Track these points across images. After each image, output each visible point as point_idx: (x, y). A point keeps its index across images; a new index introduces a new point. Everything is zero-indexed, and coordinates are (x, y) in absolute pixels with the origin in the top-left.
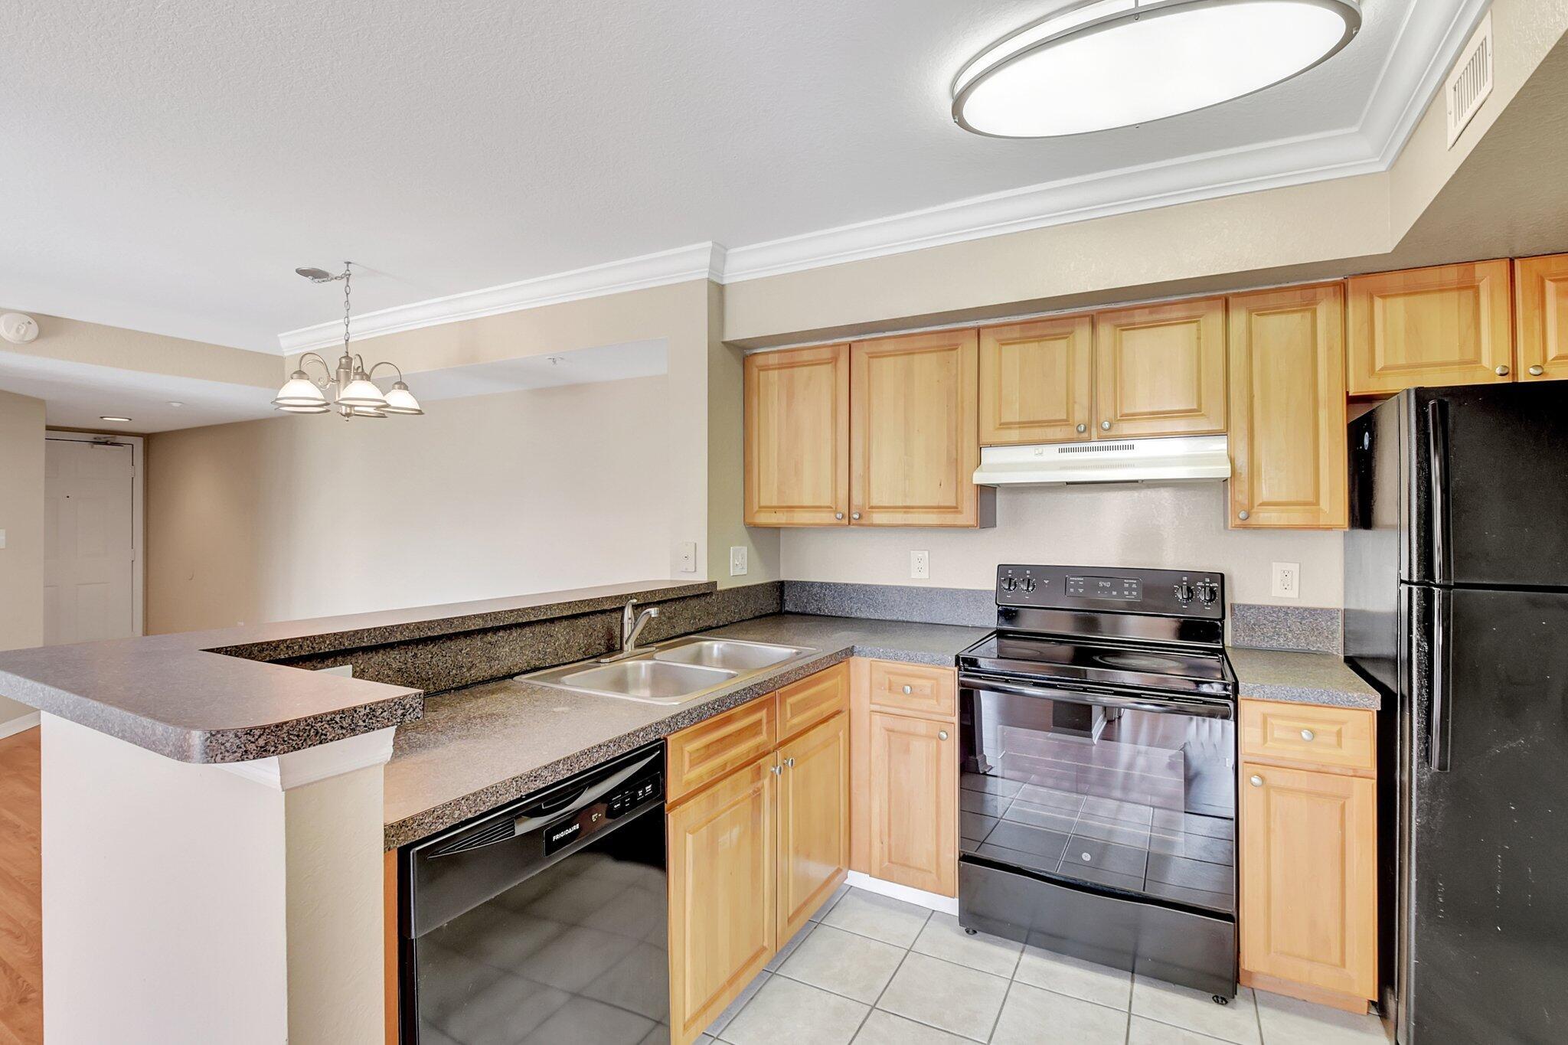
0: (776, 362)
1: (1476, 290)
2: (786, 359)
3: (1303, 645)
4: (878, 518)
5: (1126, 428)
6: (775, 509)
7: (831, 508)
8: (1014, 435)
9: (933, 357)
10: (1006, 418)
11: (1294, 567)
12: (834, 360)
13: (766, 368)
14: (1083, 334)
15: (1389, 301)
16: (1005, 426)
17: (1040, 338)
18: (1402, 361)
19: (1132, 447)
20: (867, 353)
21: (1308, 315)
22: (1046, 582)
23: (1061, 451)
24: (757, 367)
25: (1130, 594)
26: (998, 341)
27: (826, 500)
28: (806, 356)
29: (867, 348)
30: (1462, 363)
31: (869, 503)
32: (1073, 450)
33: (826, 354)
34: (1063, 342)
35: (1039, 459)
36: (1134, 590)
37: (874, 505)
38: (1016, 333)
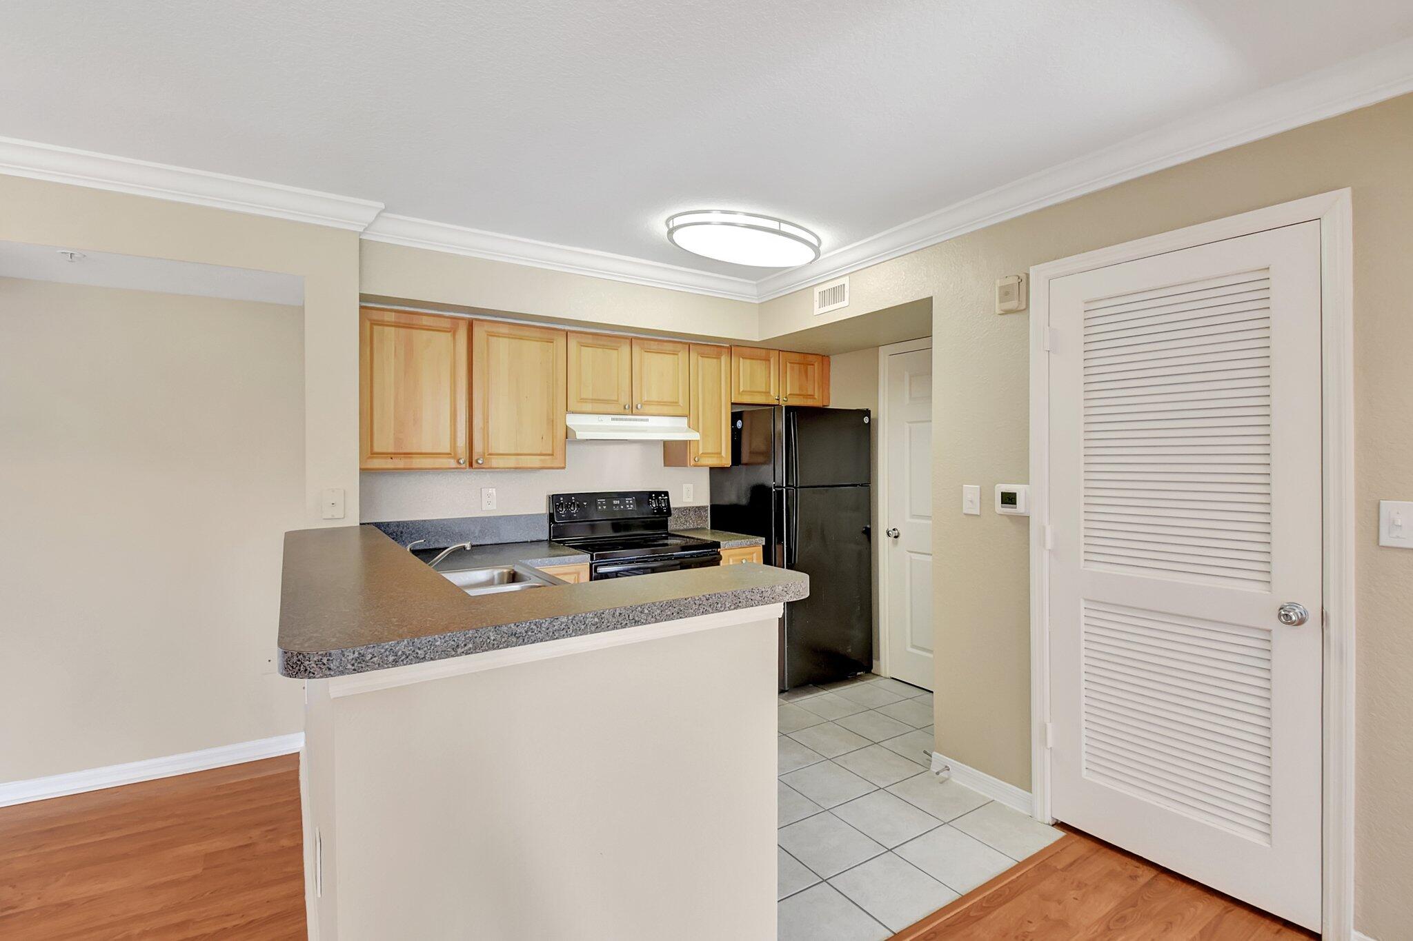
0: (393, 320)
1: (769, 361)
2: (404, 319)
3: (696, 526)
4: (496, 462)
5: (647, 409)
6: (392, 455)
7: (450, 454)
8: (588, 407)
9: (538, 344)
10: (584, 396)
11: (691, 486)
12: (453, 331)
13: (382, 324)
14: (625, 349)
15: (745, 360)
16: (583, 400)
17: (603, 347)
18: (748, 389)
19: (647, 420)
20: (486, 332)
21: (719, 360)
22: (585, 504)
23: (613, 419)
24: (370, 320)
25: (630, 507)
26: (579, 342)
27: (446, 448)
28: (425, 321)
29: (487, 327)
30: (765, 393)
31: (488, 450)
32: (621, 419)
33: (446, 324)
34: (616, 351)
35: (600, 424)
36: (631, 504)
37: (493, 452)
38: (589, 340)
